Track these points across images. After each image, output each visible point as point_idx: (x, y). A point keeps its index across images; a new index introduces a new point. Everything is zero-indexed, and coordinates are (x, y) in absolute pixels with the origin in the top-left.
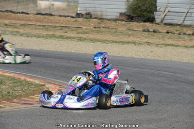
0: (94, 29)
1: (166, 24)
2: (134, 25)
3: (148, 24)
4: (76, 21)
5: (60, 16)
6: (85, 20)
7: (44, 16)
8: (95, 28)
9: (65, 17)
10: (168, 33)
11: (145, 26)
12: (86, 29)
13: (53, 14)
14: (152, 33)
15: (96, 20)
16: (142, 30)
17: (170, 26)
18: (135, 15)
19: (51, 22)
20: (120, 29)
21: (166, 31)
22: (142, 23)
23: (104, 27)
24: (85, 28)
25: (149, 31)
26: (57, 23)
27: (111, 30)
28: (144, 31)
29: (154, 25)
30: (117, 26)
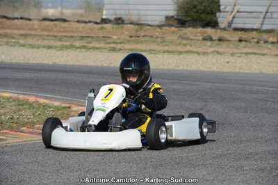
0: (130, 39)
1: (236, 29)
2: (189, 31)
3: (209, 31)
4: (102, 28)
5: (78, 22)
6: (115, 26)
7: (55, 22)
8: (131, 37)
9: (86, 22)
10: (240, 41)
11: (205, 32)
12: (118, 39)
13: (67, 19)
14: (217, 42)
15: (132, 26)
16: (201, 38)
17: (243, 32)
18: (189, 19)
19: (66, 32)
20: (169, 38)
21: (237, 39)
22: (200, 29)
23: (144, 36)
24: (115, 37)
25: (211, 39)
26: (74, 32)
27: (156, 40)
28: (205, 39)
29: (219, 31)
30: (164, 33)
